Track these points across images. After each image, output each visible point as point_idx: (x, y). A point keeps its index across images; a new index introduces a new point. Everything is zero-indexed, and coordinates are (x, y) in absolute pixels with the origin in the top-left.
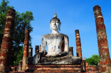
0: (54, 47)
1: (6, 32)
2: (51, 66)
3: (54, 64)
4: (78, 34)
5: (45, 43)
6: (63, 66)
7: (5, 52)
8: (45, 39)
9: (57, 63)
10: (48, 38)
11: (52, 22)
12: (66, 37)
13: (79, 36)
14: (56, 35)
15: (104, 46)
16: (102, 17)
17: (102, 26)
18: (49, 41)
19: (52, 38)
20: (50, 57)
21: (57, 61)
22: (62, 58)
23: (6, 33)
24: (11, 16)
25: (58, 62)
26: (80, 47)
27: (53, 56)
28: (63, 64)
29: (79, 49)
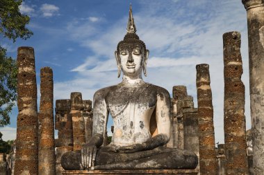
0: (129, 124)
1: (25, 105)
4: (203, 79)
6: (150, 171)
7: (29, 147)
10: (113, 101)
12: (162, 96)
13: (209, 84)
14: (134, 90)
15: (233, 131)
16: (237, 63)
21: (136, 161)
23: (26, 108)
24: (28, 67)
25: (140, 163)
26: (207, 118)
29: (207, 125)
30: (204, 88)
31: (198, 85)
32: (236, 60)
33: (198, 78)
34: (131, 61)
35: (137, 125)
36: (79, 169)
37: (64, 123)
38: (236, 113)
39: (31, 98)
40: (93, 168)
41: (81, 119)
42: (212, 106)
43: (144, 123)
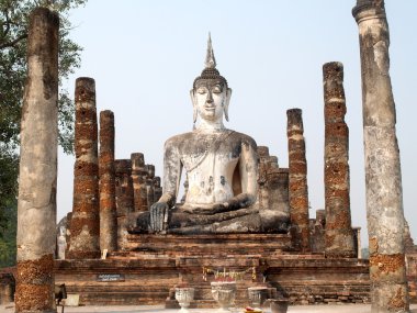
0: (207, 180)
1: (84, 150)
2: (202, 236)
3: (210, 233)
4: (295, 127)
5: (178, 167)
6: (234, 236)
7: (89, 202)
8: (175, 151)
9: (218, 230)
10: (188, 151)
11: (200, 90)
12: (247, 145)
13: (301, 133)
14: (214, 138)
15: (335, 184)
16: (340, 100)
17: (339, 128)
18: (189, 160)
19: (201, 149)
20: (197, 211)
21: (217, 224)
22: (232, 214)
23: (84, 153)
24: (88, 102)
25: (222, 226)
26: (300, 175)
27: (205, 210)
28: (233, 233)
29: (299, 183)
30: (296, 137)
31: (289, 134)
32: (338, 96)
33: (289, 126)
34: (210, 101)
35: (217, 181)
36: (147, 233)
37: (124, 188)
38: (339, 161)
39: (91, 141)
40: (164, 232)
41: (143, 186)
42: (305, 161)
43: (226, 179)
